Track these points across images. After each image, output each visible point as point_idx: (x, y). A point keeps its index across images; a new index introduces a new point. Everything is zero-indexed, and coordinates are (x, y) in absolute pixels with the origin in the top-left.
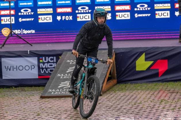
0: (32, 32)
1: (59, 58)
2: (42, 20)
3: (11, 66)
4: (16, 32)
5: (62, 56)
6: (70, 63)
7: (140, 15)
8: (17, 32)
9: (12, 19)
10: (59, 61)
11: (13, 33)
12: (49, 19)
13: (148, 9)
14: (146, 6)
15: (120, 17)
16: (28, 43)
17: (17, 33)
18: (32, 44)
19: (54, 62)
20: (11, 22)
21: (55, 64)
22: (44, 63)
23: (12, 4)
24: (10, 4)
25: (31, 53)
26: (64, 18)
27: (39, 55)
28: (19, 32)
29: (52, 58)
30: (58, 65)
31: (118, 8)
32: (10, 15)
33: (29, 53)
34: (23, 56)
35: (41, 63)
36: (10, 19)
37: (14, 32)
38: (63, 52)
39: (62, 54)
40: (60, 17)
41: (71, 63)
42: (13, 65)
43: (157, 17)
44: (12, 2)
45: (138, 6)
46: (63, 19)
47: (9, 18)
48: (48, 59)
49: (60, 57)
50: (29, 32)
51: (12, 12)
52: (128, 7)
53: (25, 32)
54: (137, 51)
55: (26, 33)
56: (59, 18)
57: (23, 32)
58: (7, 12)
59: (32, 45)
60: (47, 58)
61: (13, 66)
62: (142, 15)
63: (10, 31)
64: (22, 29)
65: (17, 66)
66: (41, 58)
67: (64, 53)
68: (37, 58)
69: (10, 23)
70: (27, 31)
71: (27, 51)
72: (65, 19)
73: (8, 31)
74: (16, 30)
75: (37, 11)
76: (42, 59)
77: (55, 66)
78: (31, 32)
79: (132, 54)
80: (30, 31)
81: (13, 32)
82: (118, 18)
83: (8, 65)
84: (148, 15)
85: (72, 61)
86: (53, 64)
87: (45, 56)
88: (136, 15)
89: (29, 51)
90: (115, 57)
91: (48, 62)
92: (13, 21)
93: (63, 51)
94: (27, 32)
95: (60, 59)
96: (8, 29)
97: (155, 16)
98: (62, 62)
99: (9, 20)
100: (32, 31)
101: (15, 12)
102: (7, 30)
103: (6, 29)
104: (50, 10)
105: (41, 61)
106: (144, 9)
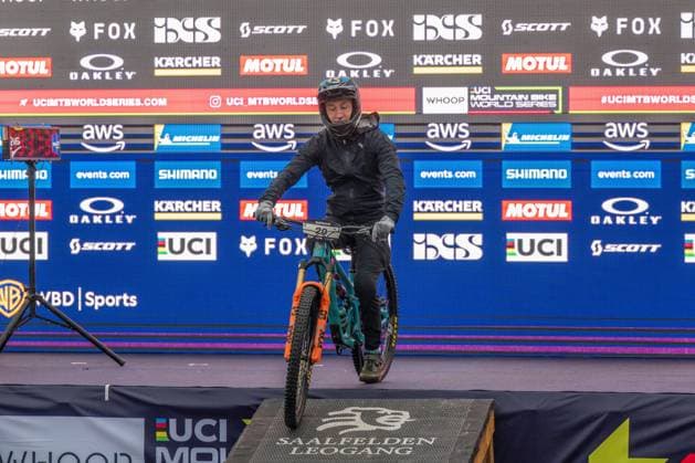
0: (126, 304)
1: (245, 425)
2: (174, 249)
3: (25, 453)
4: (54, 299)
5: (256, 417)
8: (57, 299)
9: (40, 240)
10: (241, 438)
11: (38, 303)
12: (203, 249)
15: (524, 249)
16: (104, 351)
17: (58, 304)
18: (122, 359)
19: (217, 445)
20: (31, 252)
21: (223, 451)
22: (172, 446)
23: (42, 175)
24: (31, 174)
25: (116, 397)
26: (273, 246)
27: (151, 410)
28: (68, 299)
29: (213, 422)
30: (235, 456)
31: (514, 210)
32: (30, 224)
33: (107, 398)
34: (83, 412)
35: (161, 444)
36: (31, 239)
37: (47, 299)
38: (262, 399)
39: (257, 406)
40: (253, 239)
41: (295, 449)
42: (34, 450)
44: (40, 164)
46: (267, 252)
47: (26, 235)
49: (247, 422)
50: (113, 301)
51: (42, 210)
52: (560, 211)
53: (96, 301)
54: (596, 408)
55: (96, 308)
56: (248, 245)
57: (84, 300)
58: (17, 209)
59: (122, 364)
60: (188, 422)
61: (34, 453)
63: (25, 295)
64: (80, 289)
65: (50, 454)
67: (265, 404)
68: (141, 421)
69: (27, 257)
70: (102, 297)
71: (103, 390)
72: (275, 251)
73: (18, 294)
74: (52, 290)
77: (223, 459)
78: (121, 301)
80: (118, 298)
81: (40, 299)
82: (513, 256)
83: (11, 449)
85: (301, 442)
86: (213, 451)
89: (107, 386)
90: (493, 431)
91: (193, 442)
92: (40, 252)
93: (262, 395)
94: (102, 304)
95: (245, 430)
96: (18, 287)
99: (27, 246)
100: (125, 297)
101: (54, 210)
102: (12, 288)
103: (9, 285)
104: (211, 210)
105: (161, 435)
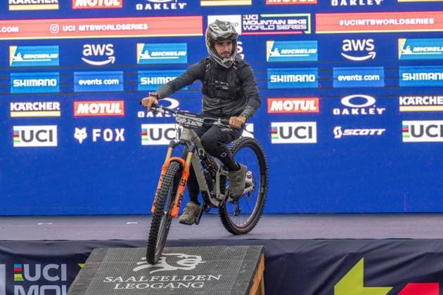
6: (113, 285)
7: (348, 132)
13: (376, 111)
14: (371, 101)
26: (99, 135)
43: (407, 138)
45: (345, 101)
46: (95, 139)
48: (42, 271)
52: (311, 106)
62: (356, 130)
66: (17, 266)
75: (10, 111)
76: (22, 272)
79: (321, 262)
84: (376, 132)
85: (121, 280)
87: (33, 260)
88: (338, 132)
97: (402, 136)
98: (88, 283)
106: (363, 112)
